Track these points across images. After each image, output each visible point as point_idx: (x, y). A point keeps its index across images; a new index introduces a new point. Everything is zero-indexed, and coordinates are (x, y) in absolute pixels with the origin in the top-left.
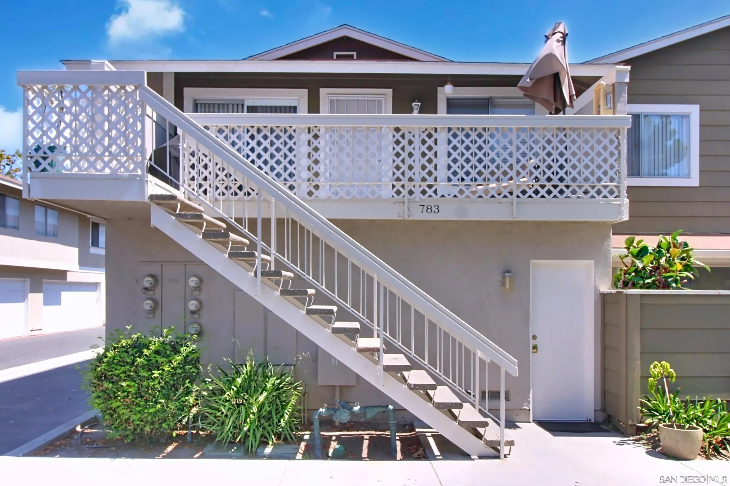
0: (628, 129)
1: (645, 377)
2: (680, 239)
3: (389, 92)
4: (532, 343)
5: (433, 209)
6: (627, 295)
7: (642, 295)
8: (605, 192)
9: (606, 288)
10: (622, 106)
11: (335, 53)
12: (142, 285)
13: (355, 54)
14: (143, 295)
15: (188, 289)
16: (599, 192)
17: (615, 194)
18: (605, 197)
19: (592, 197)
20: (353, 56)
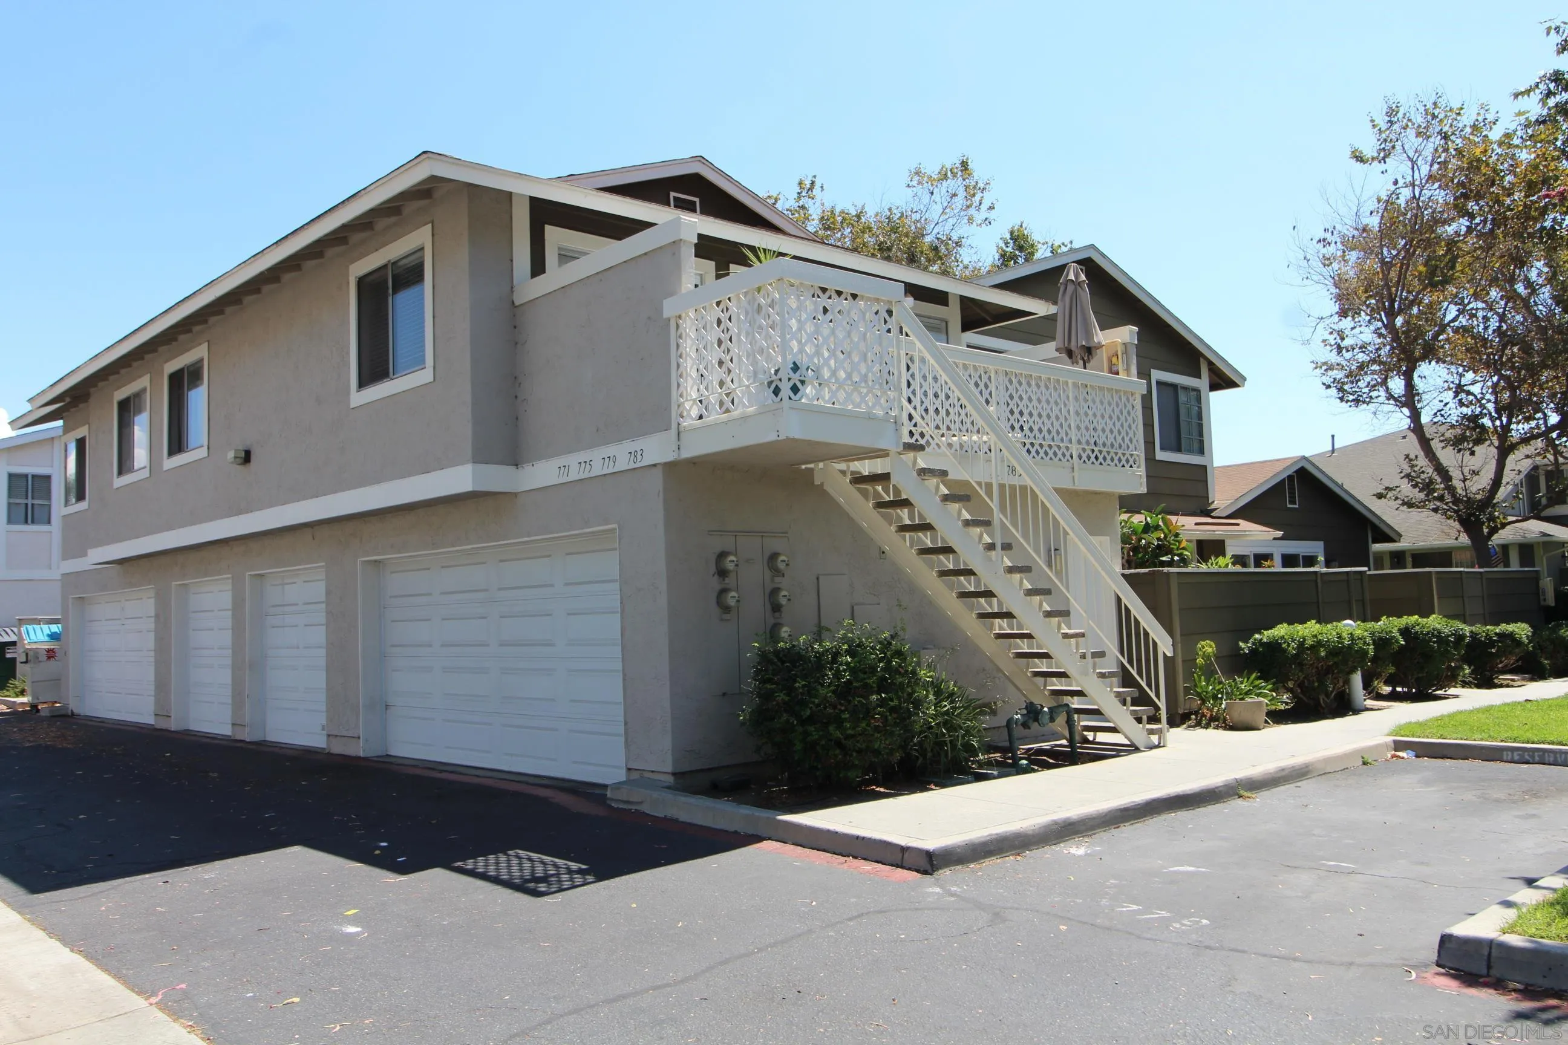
0: (1143, 395)
1: (1187, 662)
6: (1168, 574)
7: (1179, 573)
8: (1131, 461)
10: (1134, 369)
11: (672, 194)
12: (713, 569)
13: (697, 200)
14: (715, 584)
15: (768, 573)
16: (1127, 461)
17: (1137, 463)
18: (1131, 467)
19: (1123, 466)
20: (695, 202)
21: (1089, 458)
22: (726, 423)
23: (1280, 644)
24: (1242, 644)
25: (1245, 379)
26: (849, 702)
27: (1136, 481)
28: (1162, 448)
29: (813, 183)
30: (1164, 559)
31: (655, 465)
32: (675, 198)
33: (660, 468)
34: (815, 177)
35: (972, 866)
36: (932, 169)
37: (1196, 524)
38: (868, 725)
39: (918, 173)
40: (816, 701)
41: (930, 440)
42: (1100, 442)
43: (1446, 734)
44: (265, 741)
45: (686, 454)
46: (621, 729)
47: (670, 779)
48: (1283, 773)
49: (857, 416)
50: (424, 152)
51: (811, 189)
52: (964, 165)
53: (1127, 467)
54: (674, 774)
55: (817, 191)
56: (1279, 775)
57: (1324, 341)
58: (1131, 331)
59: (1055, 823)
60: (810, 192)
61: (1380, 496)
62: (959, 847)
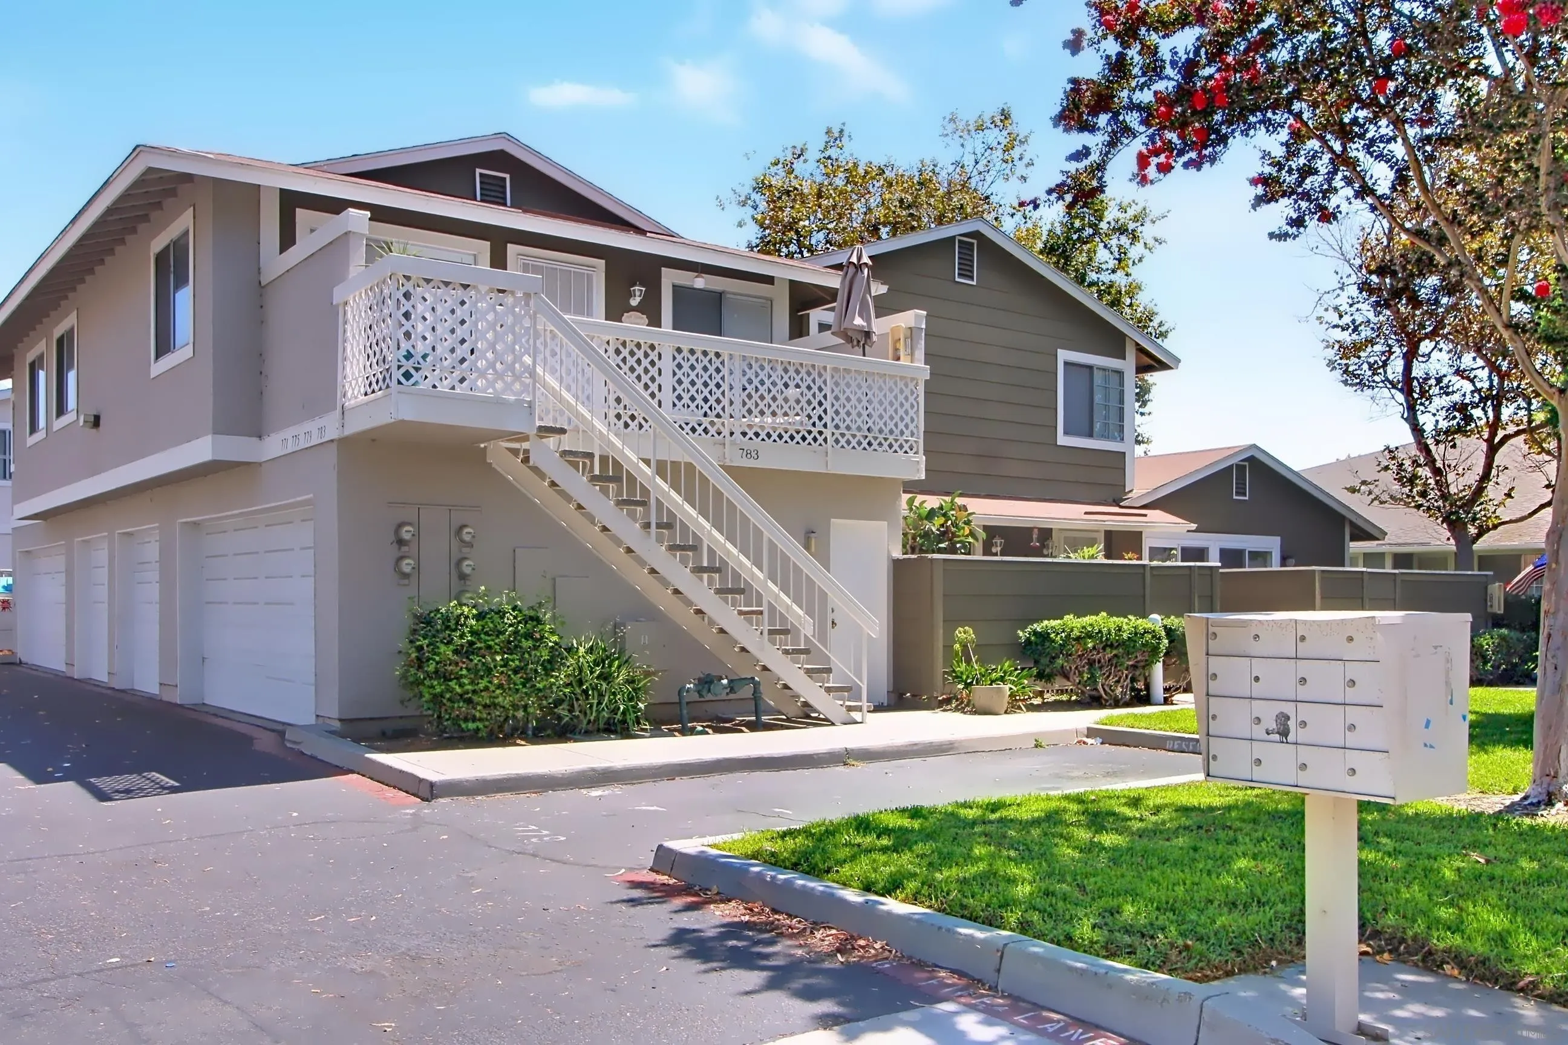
0: (926, 381)
1: (948, 647)
2: (960, 501)
3: (601, 263)
4: (830, 616)
5: (753, 454)
6: (932, 560)
7: (944, 560)
8: (906, 447)
9: (897, 554)
10: (920, 354)
11: (478, 171)
12: (392, 538)
13: (507, 176)
14: (393, 552)
15: (455, 543)
16: (901, 447)
17: (915, 450)
18: (906, 452)
19: (896, 451)
20: (505, 179)
21: (859, 443)
22: (367, 404)
23: (1049, 634)
24: (1021, 634)
25: (1179, 361)
26: (471, 660)
27: (916, 467)
28: (1066, 433)
29: (841, 131)
30: (942, 545)
31: (332, 441)
32: (481, 175)
33: (335, 443)
34: (844, 124)
35: (480, 798)
36: (969, 116)
37: (1086, 513)
38: (490, 682)
39: (952, 120)
40: (437, 658)
41: (643, 423)
42: (876, 429)
43: (1136, 724)
44: (133, 690)
45: (348, 432)
46: (312, 680)
47: (337, 725)
48: (915, 748)
49: (485, 401)
50: (138, 146)
51: (841, 137)
52: (1005, 115)
53: (901, 453)
54: (340, 720)
55: (845, 139)
56: (909, 748)
57: (1319, 318)
58: (917, 316)
59: (593, 770)
60: (838, 142)
61: (1353, 490)
62: (467, 781)
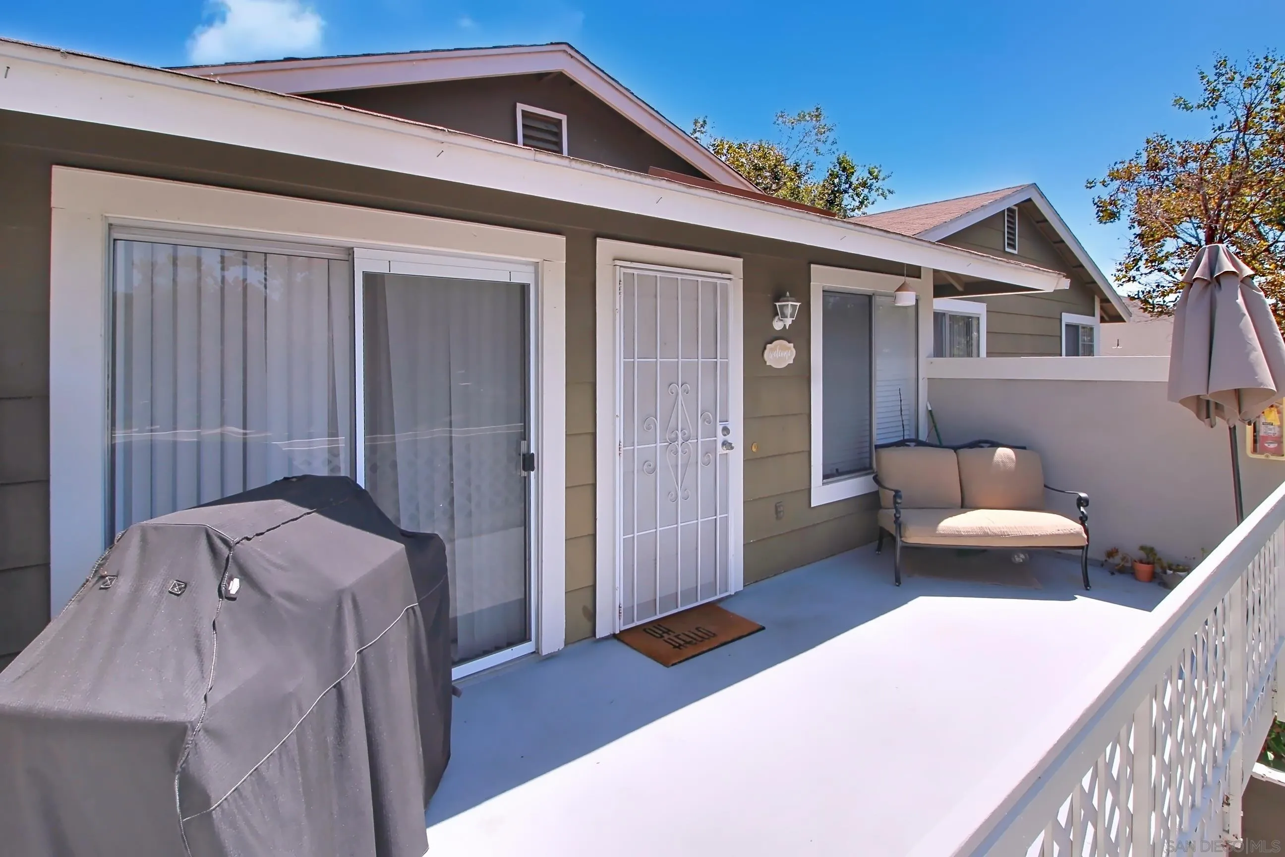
3: (738, 264)
11: (520, 107)
13: (563, 118)
20: (560, 121)
32: (524, 113)
